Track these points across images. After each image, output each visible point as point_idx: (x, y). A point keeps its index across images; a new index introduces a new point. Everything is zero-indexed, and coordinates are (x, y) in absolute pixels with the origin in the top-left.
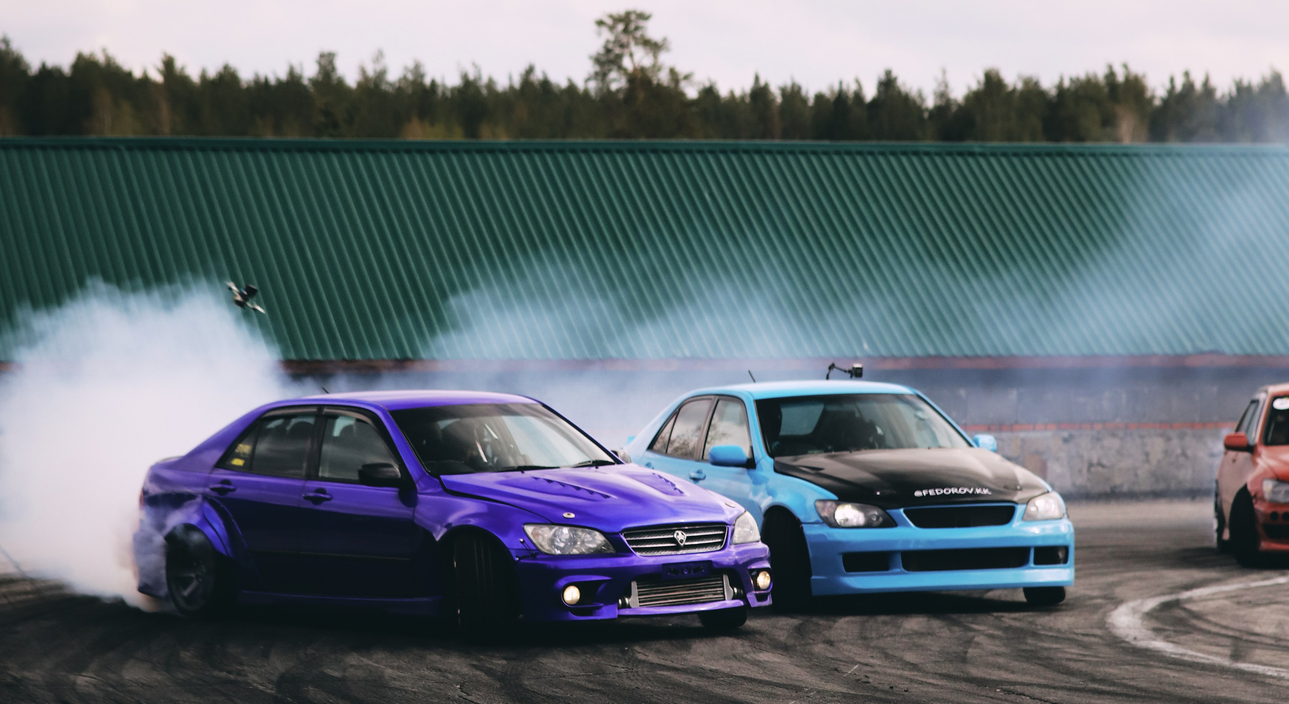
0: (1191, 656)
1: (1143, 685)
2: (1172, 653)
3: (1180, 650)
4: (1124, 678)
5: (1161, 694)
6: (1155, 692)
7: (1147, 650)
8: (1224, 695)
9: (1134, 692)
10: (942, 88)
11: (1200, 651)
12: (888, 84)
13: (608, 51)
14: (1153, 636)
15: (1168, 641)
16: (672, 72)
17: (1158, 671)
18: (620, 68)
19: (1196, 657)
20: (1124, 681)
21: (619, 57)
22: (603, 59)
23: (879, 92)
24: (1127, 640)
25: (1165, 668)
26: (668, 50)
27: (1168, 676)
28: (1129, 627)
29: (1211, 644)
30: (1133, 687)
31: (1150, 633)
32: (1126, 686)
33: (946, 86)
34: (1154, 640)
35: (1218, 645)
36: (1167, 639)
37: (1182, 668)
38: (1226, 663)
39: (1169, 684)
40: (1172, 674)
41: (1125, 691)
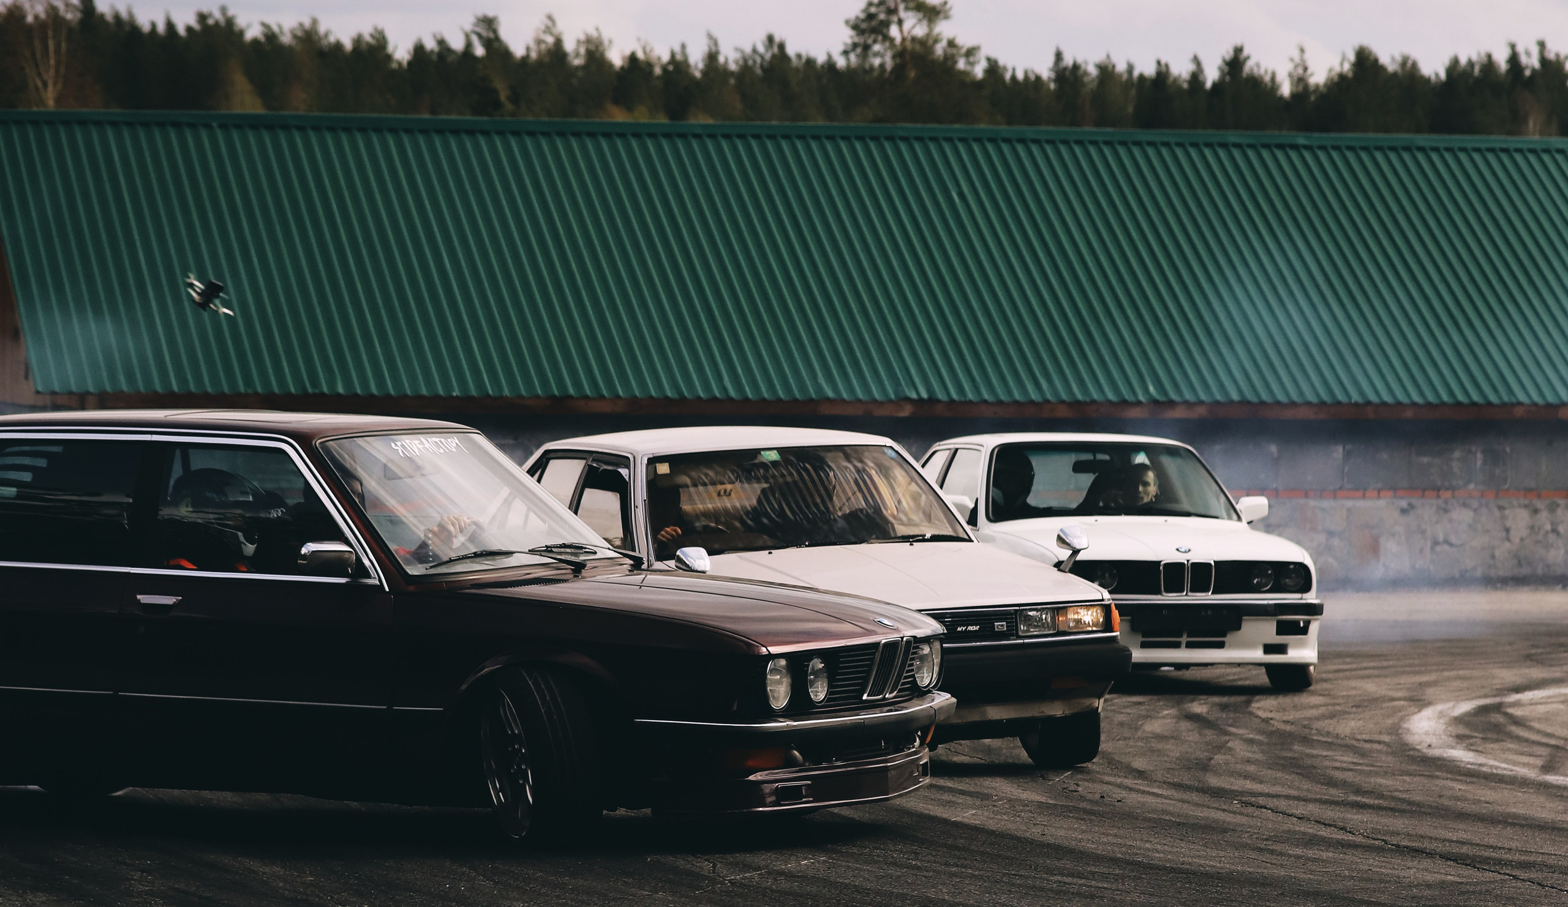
0: (1491, 767)
1: (1418, 798)
2: (1468, 763)
3: (1481, 760)
4: (1397, 790)
5: (1437, 808)
6: (1430, 806)
7: (1439, 759)
8: (1514, 810)
9: (1404, 806)
10: (1300, 71)
11: (1506, 761)
12: (1235, 63)
13: (871, 17)
14: (1454, 744)
15: (1470, 750)
16: (951, 43)
17: (1441, 783)
18: (887, 38)
19: (1497, 768)
20: (1397, 794)
21: (886, 24)
22: (864, 26)
23: (1223, 74)
24: (1418, 747)
25: (1452, 780)
26: (947, 17)
27: (1452, 789)
28: (1427, 733)
29: (1522, 754)
30: (1403, 801)
31: (1451, 741)
32: (1394, 798)
33: (1306, 69)
34: (1452, 748)
35: (1531, 755)
36: (1469, 748)
37: (1474, 780)
38: (1532, 774)
39: (1450, 798)
40: (1457, 786)
41: (1393, 805)
